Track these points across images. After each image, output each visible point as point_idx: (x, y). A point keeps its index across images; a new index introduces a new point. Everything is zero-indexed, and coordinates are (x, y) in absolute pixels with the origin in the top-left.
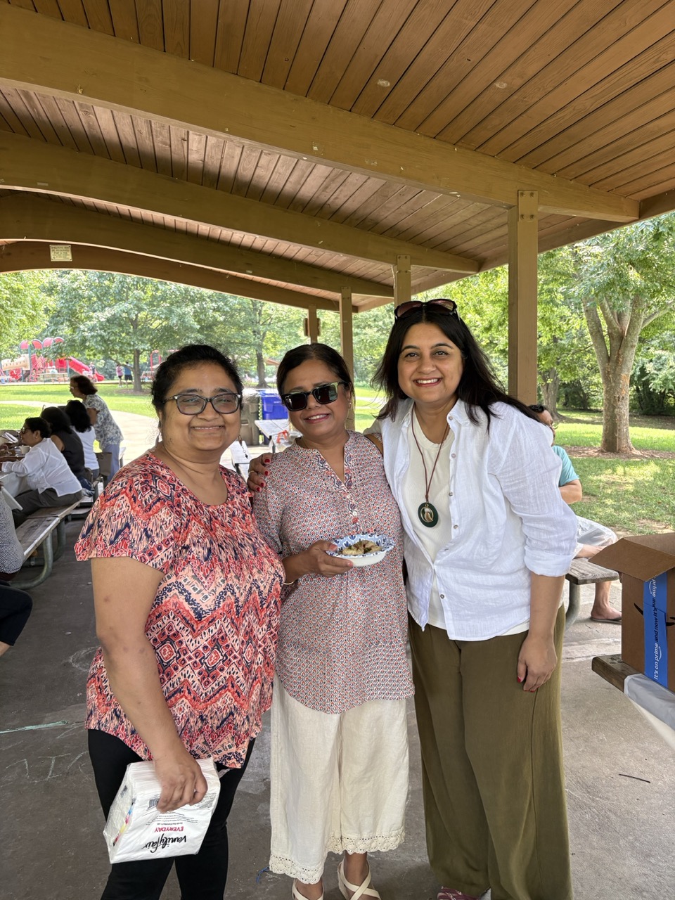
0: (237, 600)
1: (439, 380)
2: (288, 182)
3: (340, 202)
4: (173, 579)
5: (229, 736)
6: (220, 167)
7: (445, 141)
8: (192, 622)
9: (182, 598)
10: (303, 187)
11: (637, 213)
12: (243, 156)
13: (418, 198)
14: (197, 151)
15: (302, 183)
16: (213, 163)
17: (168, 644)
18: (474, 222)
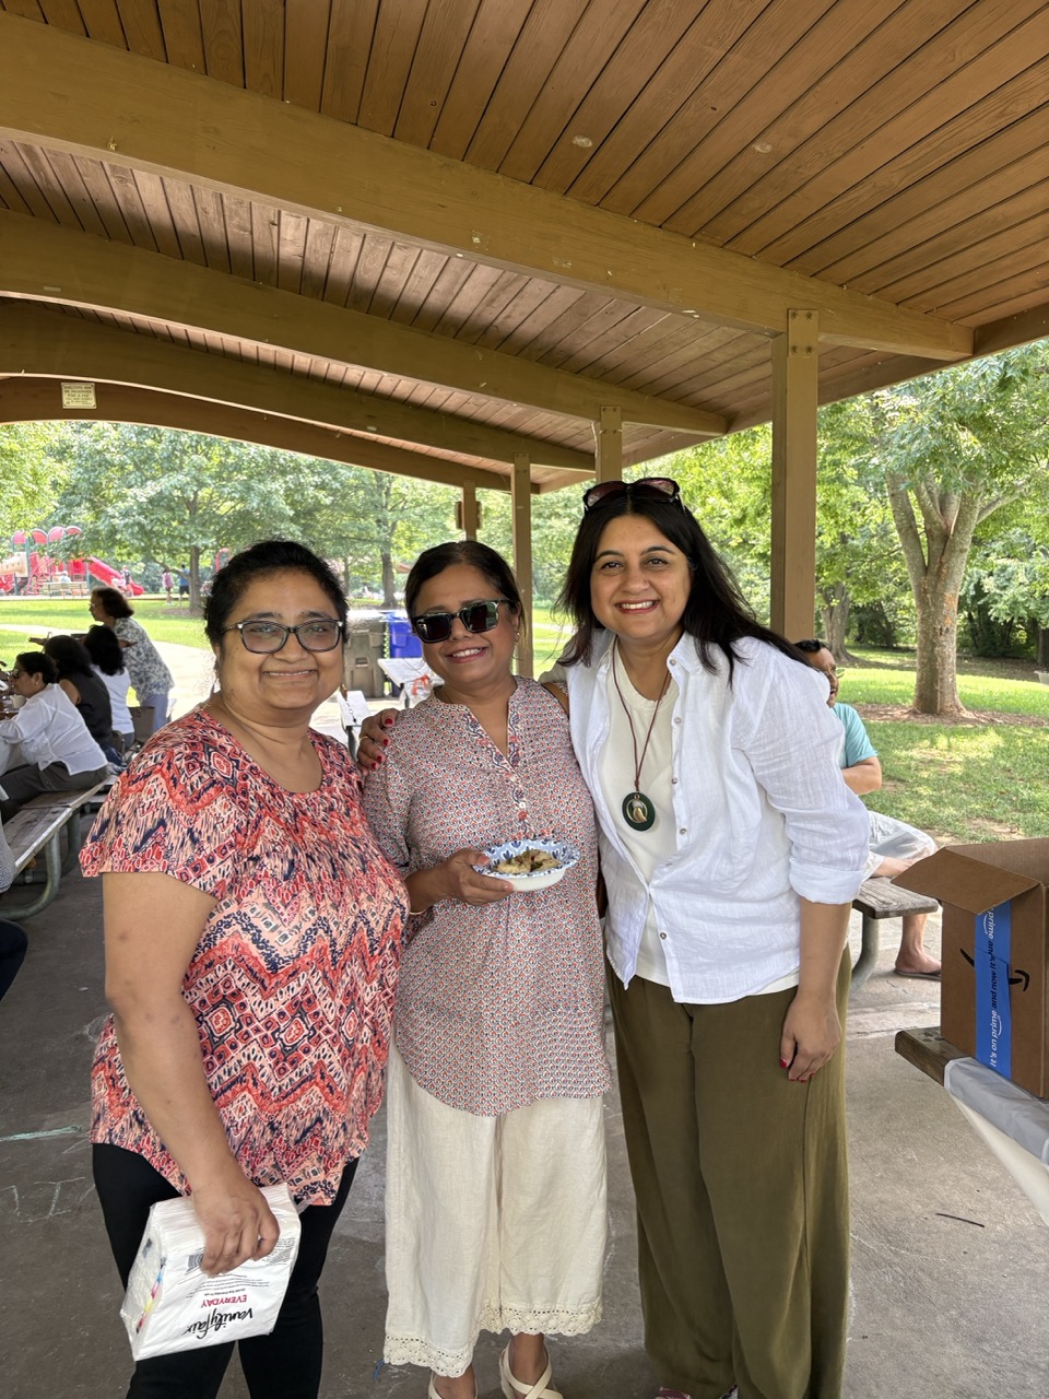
0: (334, 943)
1: (655, 603)
2: (433, 291)
3: (513, 323)
4: (234, 908)
5: (314, 1155)
6: (329, 266)
7: (676, 232)
8: (262, 976)
9: (247, 938)
10: (457, 299)
11: (969, 346)
12: (364, 250)
13: (634, 318)
14: (293, 242)
15: (455, 292)
16: (317, 261)
17: (223, 1007)
18: (720, 356)
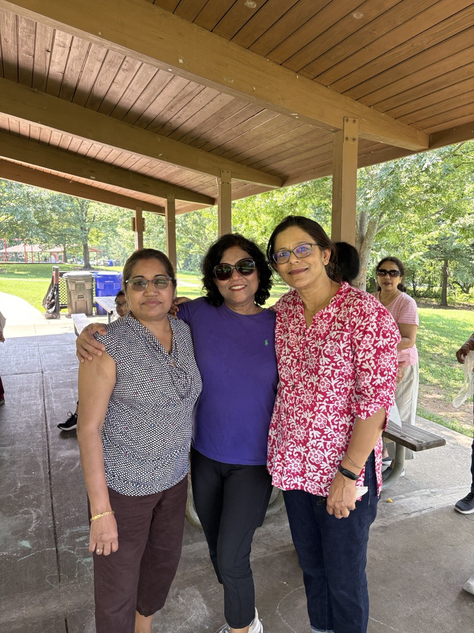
2: (139, 100)
3: (180, 121)
6: (78, 81)
7: (289, 69)
10: (152, 105)
11: (427, 144)
12: (102, 71)
14: (59, 64)
15: (151, 101)
16: (71, 78)
18: (289, 145)
